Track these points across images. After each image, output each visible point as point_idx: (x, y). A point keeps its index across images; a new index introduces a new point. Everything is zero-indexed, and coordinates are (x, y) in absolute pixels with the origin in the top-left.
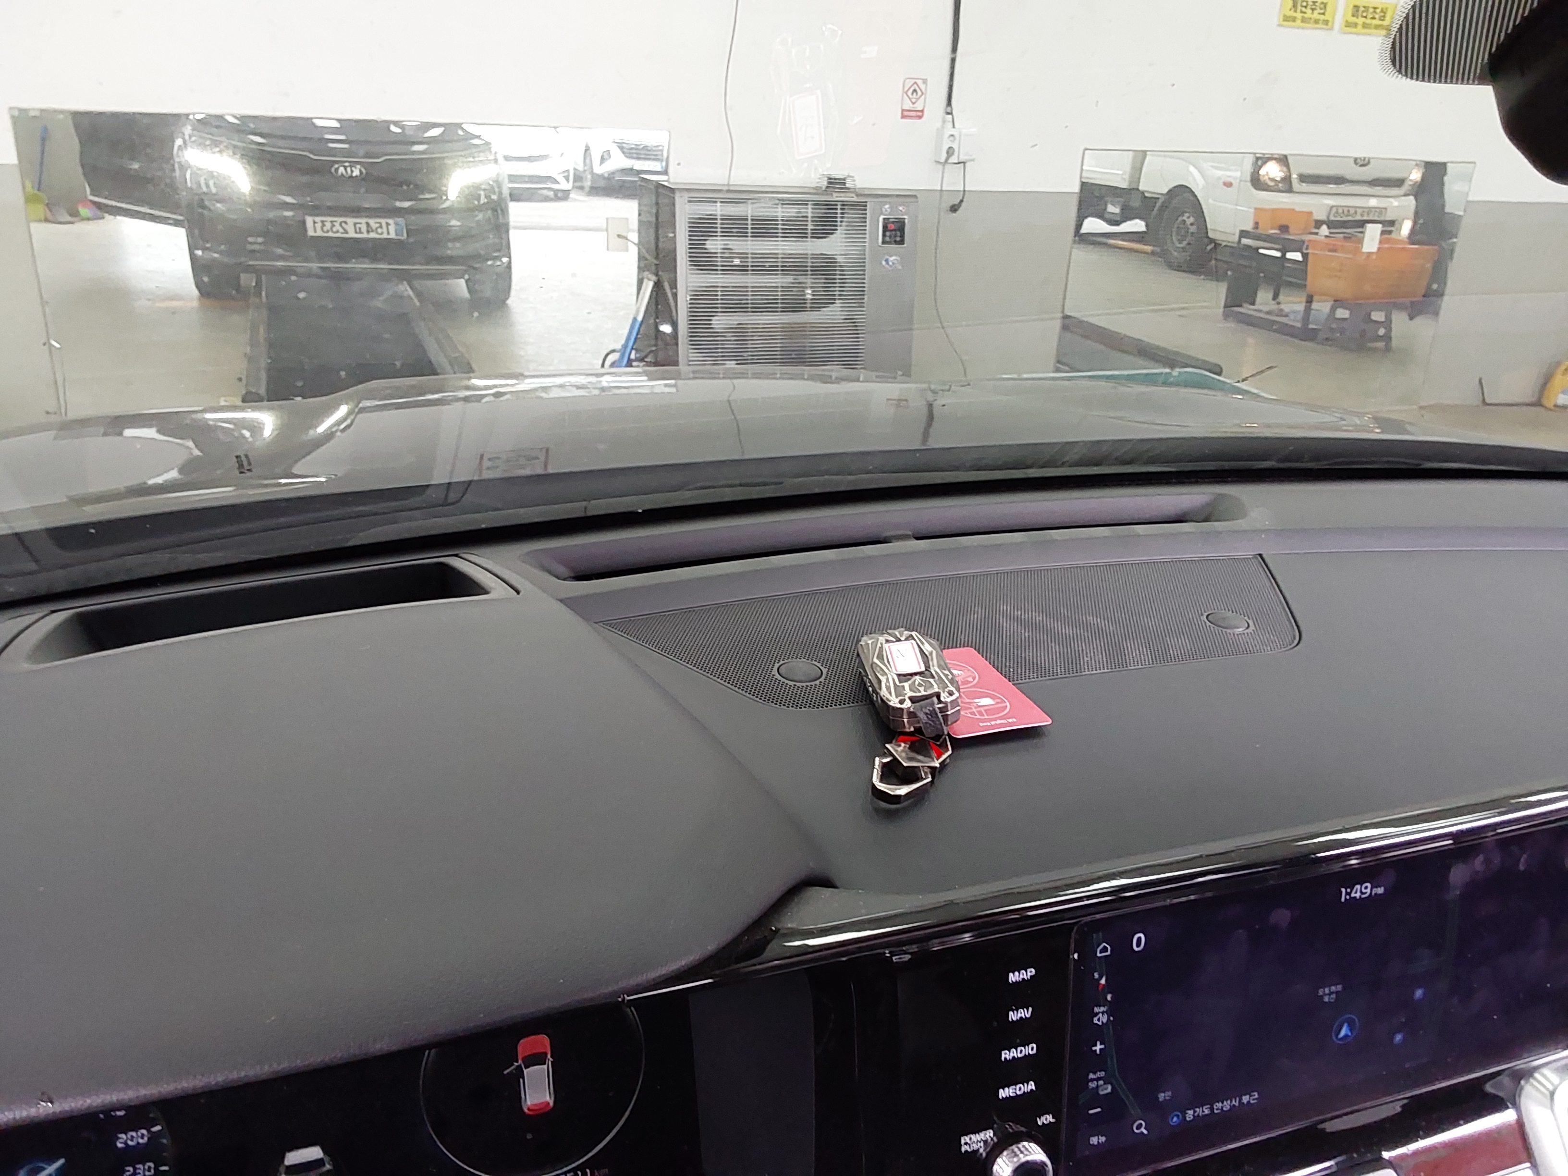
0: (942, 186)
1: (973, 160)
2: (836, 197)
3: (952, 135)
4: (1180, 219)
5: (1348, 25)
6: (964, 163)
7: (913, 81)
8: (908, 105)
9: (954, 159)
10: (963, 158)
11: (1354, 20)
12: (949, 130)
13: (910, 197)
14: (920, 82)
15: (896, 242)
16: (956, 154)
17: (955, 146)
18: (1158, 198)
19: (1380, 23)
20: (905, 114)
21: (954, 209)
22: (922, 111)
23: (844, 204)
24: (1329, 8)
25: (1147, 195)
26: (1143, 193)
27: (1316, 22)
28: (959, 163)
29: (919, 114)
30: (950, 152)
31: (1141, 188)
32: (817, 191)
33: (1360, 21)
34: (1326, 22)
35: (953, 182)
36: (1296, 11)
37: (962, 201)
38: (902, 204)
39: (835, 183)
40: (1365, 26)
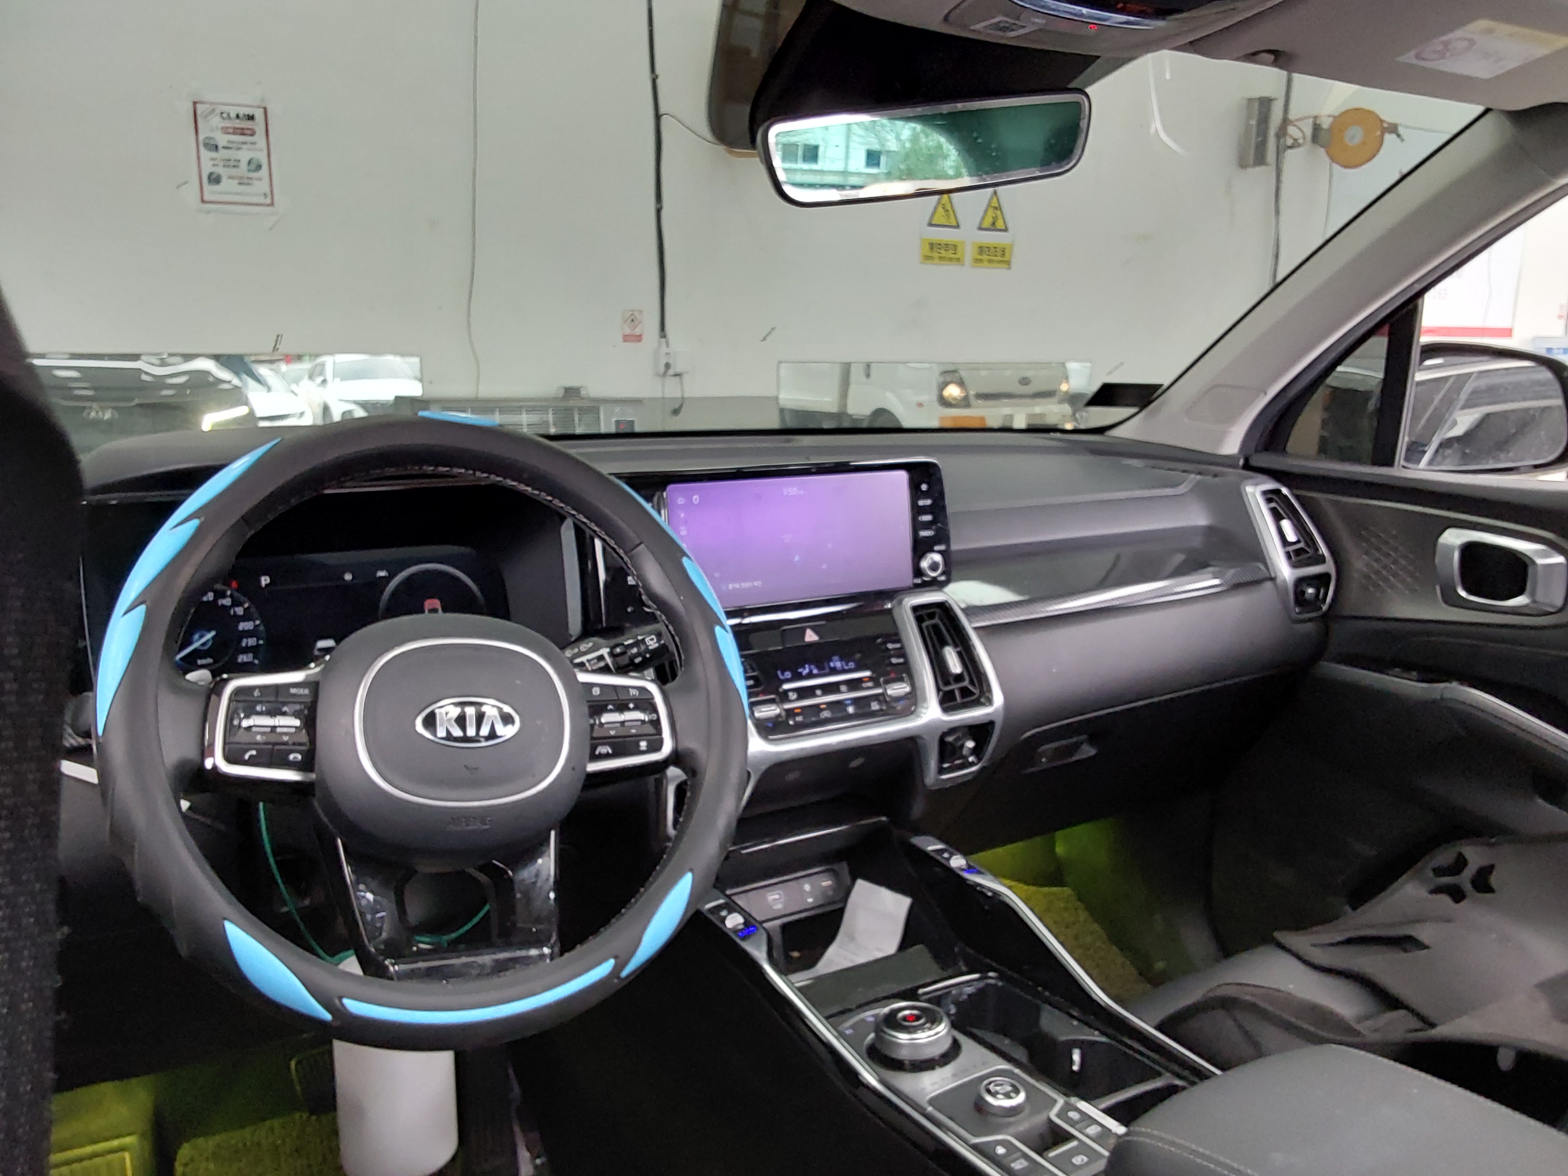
0: (663, 393)
1: (688, 372)
2: (572, 403)
3: (668, 354)
5: (978, 261)
6: (680, 374)
7: (631, 313)
8: (628, 331)
9: (671, 372)
10: (678, 370)
11: (980, 257)
12: (664, 349)
13: (637, 402)
14: (636, 313)
16: (673, 368)
17: (671, 361)
19: (1001, 259)
20: (626, 338)
21: (675, 410)
22: (640, 336)
23: (581, 409)
24: (959, 249)
27: (951, 259)
28: (676, 375)
29: (638, 338)
30: (668, 366)
32: (555, 399)
33: (985, 257)
34: (958, 260)
35: (671, 390)
36: (932, 252)
37: (681, 406)
38: (630, 408)
39: (571, 392)
40: (990, 261)
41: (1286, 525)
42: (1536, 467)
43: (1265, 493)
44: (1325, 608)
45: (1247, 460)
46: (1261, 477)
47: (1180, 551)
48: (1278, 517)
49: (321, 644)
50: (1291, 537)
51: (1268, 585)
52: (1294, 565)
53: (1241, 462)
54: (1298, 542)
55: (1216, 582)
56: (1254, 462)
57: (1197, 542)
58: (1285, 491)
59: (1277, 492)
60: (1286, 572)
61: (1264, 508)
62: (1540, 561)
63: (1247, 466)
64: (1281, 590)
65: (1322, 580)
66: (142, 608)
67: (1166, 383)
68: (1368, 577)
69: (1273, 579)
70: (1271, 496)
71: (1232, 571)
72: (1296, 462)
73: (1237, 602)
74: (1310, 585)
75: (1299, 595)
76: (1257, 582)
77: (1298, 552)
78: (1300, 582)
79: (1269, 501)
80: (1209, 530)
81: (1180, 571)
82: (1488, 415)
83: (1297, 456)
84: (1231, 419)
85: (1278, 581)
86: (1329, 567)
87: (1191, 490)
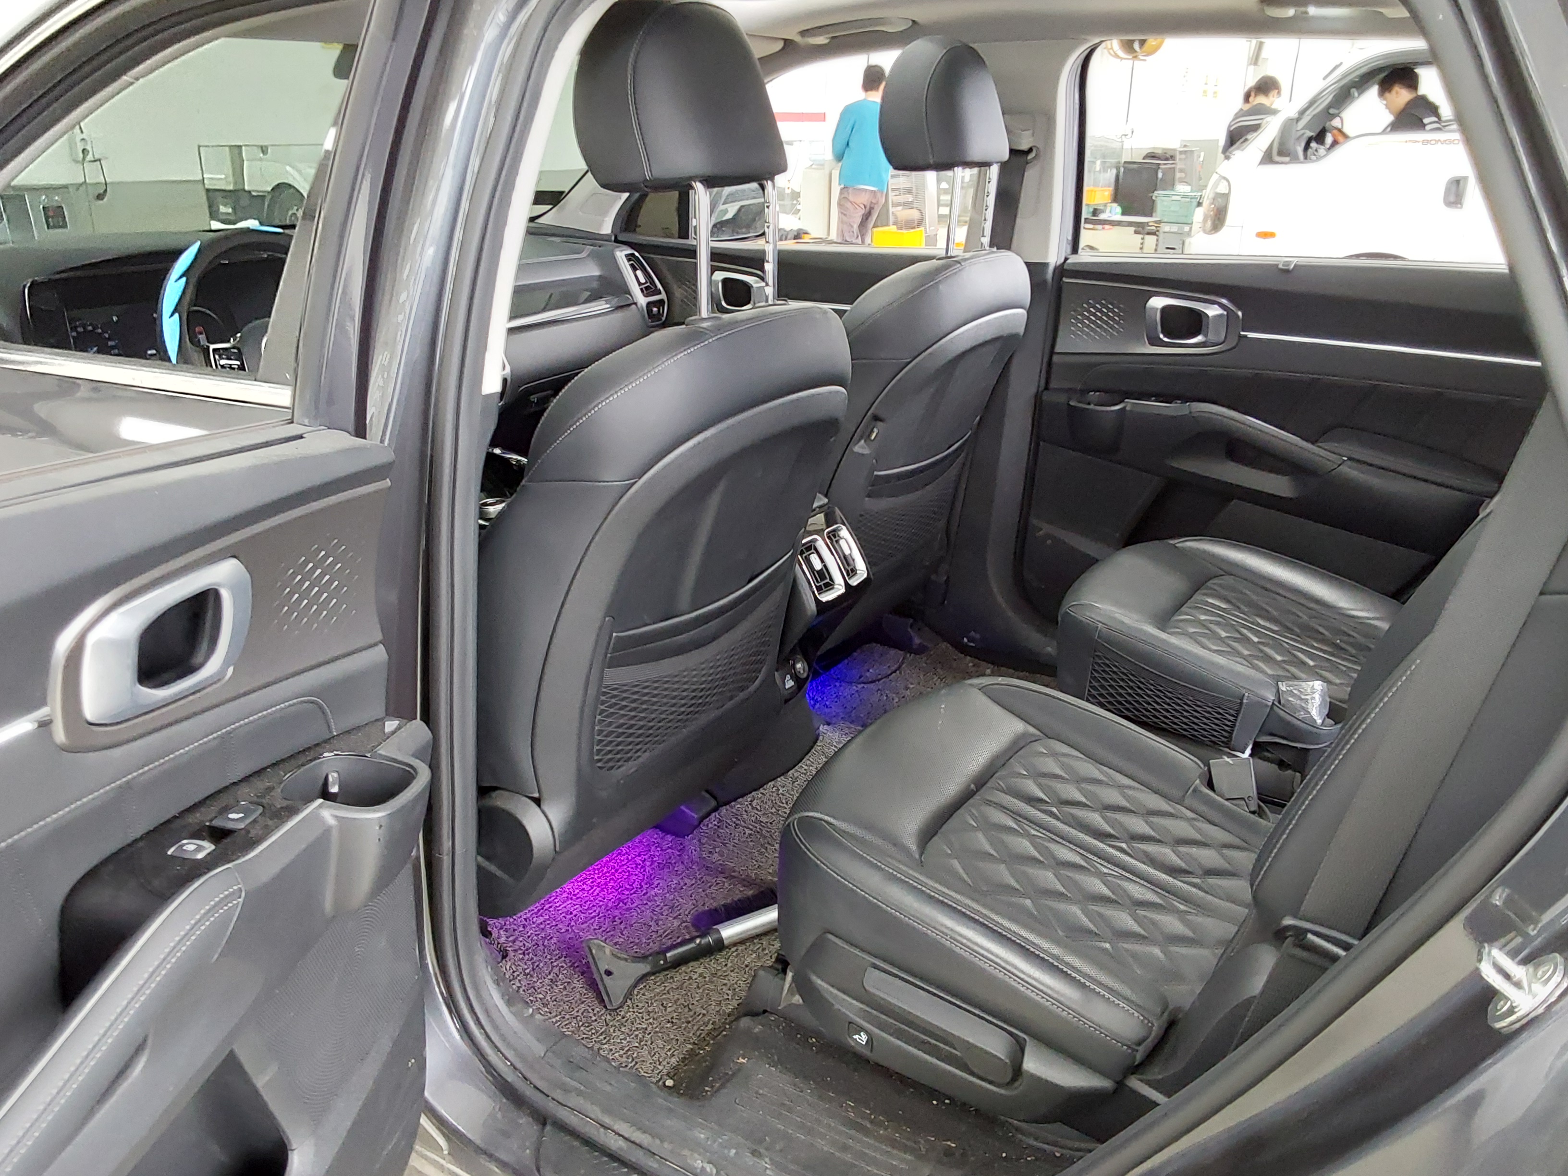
0: (82, 180)
1: (107, 158)
3: (83, 139)
4: (290, 213)
6: (100, 160)
10: (98, 157)
12: (80, 136)
13: (64, 188)
15: (60, 227)
16: (91, 153)
18: (264, 196)
21: (100, 197)
25: (254, 194)
26: (250, 192)
28: (95, 161)
30: (85, 152)
31: (247, 188)
37: (106, 190)
38: (58, 195)
41: (639, 273)
42: (757, 236)
43: (627, 256)
44: (664, 319)
45: (616, 237)
46: (625, 247)
47: (587, 290)
48: (634, 269)
49: (149, 352)
50: (642, 280)
51: (634, 306)
52: (646, 296)
53: (613, 238)
54: (646, 282)
55: (608, 306)
56: (620, 238)
57: (595, 285)
58: (637, 254)
59: (633, 255)
60: (642, 300)
61: (627, 264)
62: (755, 285)
63: (617, 241)
64: (640, 310)
65: (661, 302)
66: (177, 315)
67: (567, 190)
68: (682, 301)
69: (635, 304)
70: (630, 257)
71: (616, 300)
72: (641, 237)
73: (619, 315)
74: (655, 306)
75: (649, 311)
76: (629, 305)
77: (647, 288)
78: (649, 304)
79: (629, 260)
80: (600, 276)
81: (588, 300)
82: (742, 206)
83: (641, 234)
84: (605, 213)
85: (639, 305)
86: (663, 296)
87: (588, 255)
